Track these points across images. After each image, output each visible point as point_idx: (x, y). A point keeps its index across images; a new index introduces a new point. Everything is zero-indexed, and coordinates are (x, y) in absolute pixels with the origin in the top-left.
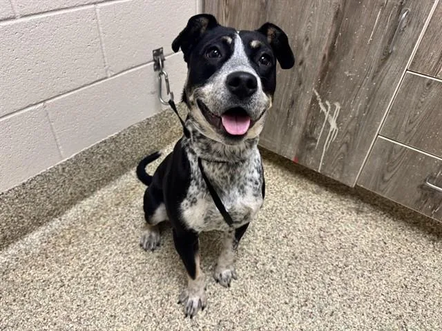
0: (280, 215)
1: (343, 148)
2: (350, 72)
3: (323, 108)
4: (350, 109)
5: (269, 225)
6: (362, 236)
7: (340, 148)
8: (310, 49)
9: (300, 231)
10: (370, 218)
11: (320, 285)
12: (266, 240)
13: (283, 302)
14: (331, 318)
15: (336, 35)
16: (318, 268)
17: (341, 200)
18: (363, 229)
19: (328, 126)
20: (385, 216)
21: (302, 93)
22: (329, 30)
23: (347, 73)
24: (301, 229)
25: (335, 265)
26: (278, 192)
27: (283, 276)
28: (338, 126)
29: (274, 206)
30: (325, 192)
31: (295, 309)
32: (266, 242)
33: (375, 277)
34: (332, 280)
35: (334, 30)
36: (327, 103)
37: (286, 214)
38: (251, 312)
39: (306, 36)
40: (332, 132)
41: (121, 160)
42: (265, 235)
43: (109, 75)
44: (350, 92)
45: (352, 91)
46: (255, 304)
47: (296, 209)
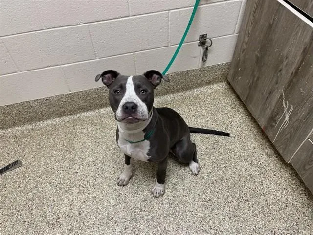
0: (233, 155)
1: (288, 136)
2: (303, 90)
3: (284, 105)
4: (297, 113)
5: (221, 157)
6: (274, 193)
7: (287, 135)
8: (287, 64)
9: (237, 169)
10: (291, 188)
11: (223, 199)
12: (213, 163)
13: (198, 193)
14: (215, 216)
15: (302, 62)
16: (230, 192)
17: (282, 168)
18: (279, 191)
19: (284, 118)
20: (303, 192)
21: (276, 90)
22: (299, 58)
23: (301, 89)
24: (238, 168)
25: (241, 196)
26: (243, 142)
27: (208, 184)
28: (289, 120)
29: (233, 149)
30: (275, 158)
31: (201, 200)
32: (213, 164)
33: (259, 217)
34: (232, 201)
35: (301, 59)
36: (287, 102)
37: (237, 156)
38: (180, 188)
39: (286, 56)
40: (285, 122)
41: (167, 88)
42: (214, 161)
43: (169, 45)
44: (300, 103)
45: (302, 102)
46: (184, 186)
47: (246, 157)
